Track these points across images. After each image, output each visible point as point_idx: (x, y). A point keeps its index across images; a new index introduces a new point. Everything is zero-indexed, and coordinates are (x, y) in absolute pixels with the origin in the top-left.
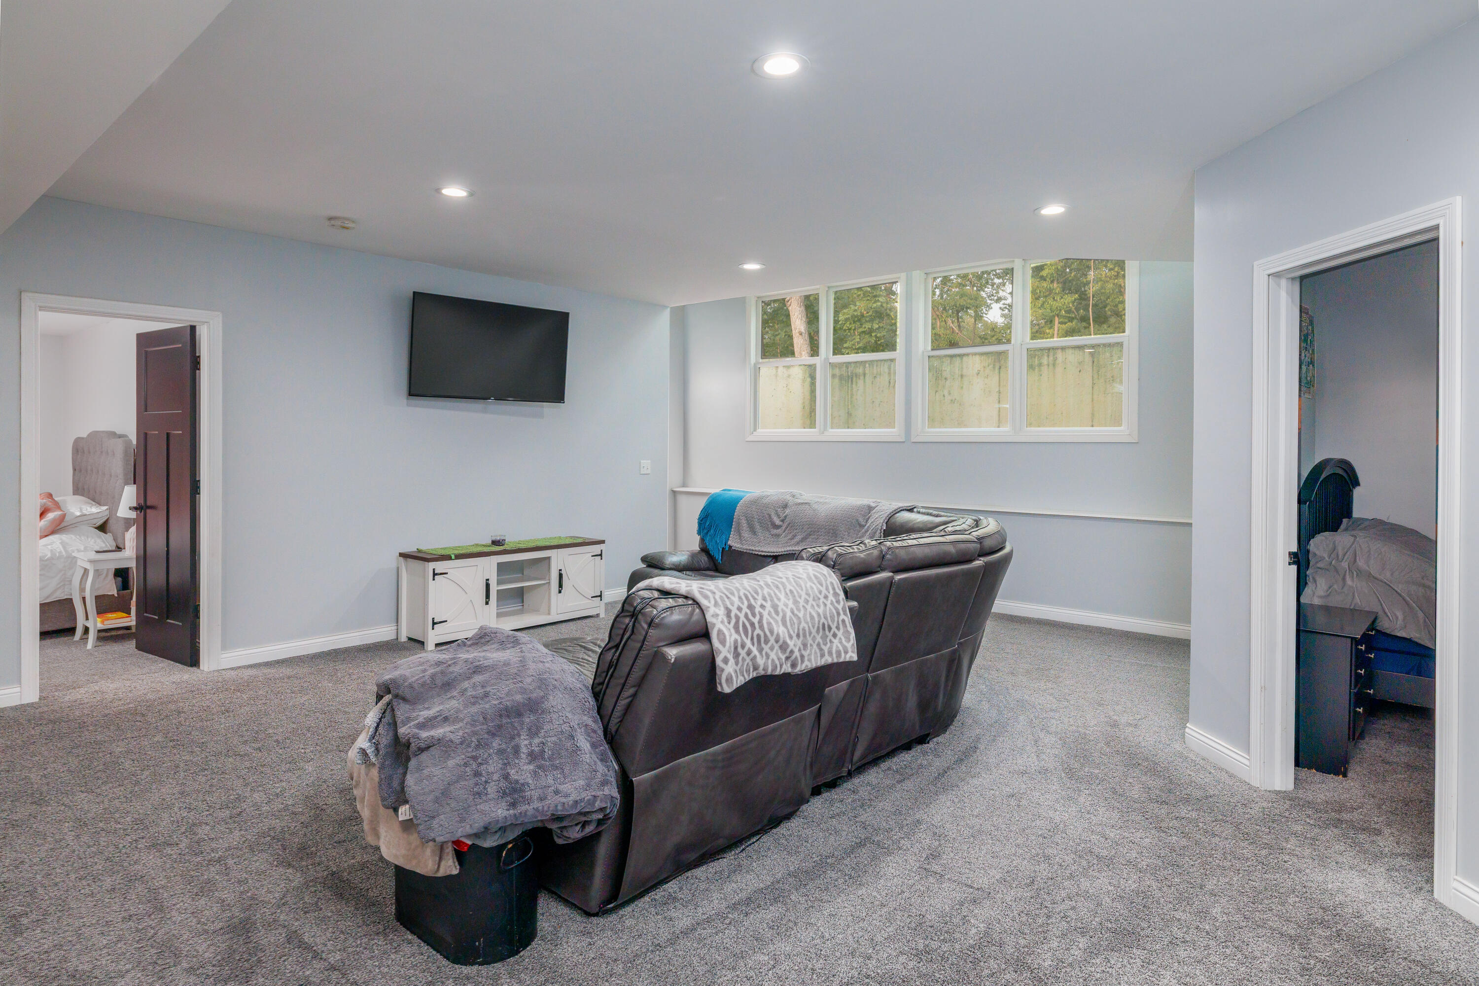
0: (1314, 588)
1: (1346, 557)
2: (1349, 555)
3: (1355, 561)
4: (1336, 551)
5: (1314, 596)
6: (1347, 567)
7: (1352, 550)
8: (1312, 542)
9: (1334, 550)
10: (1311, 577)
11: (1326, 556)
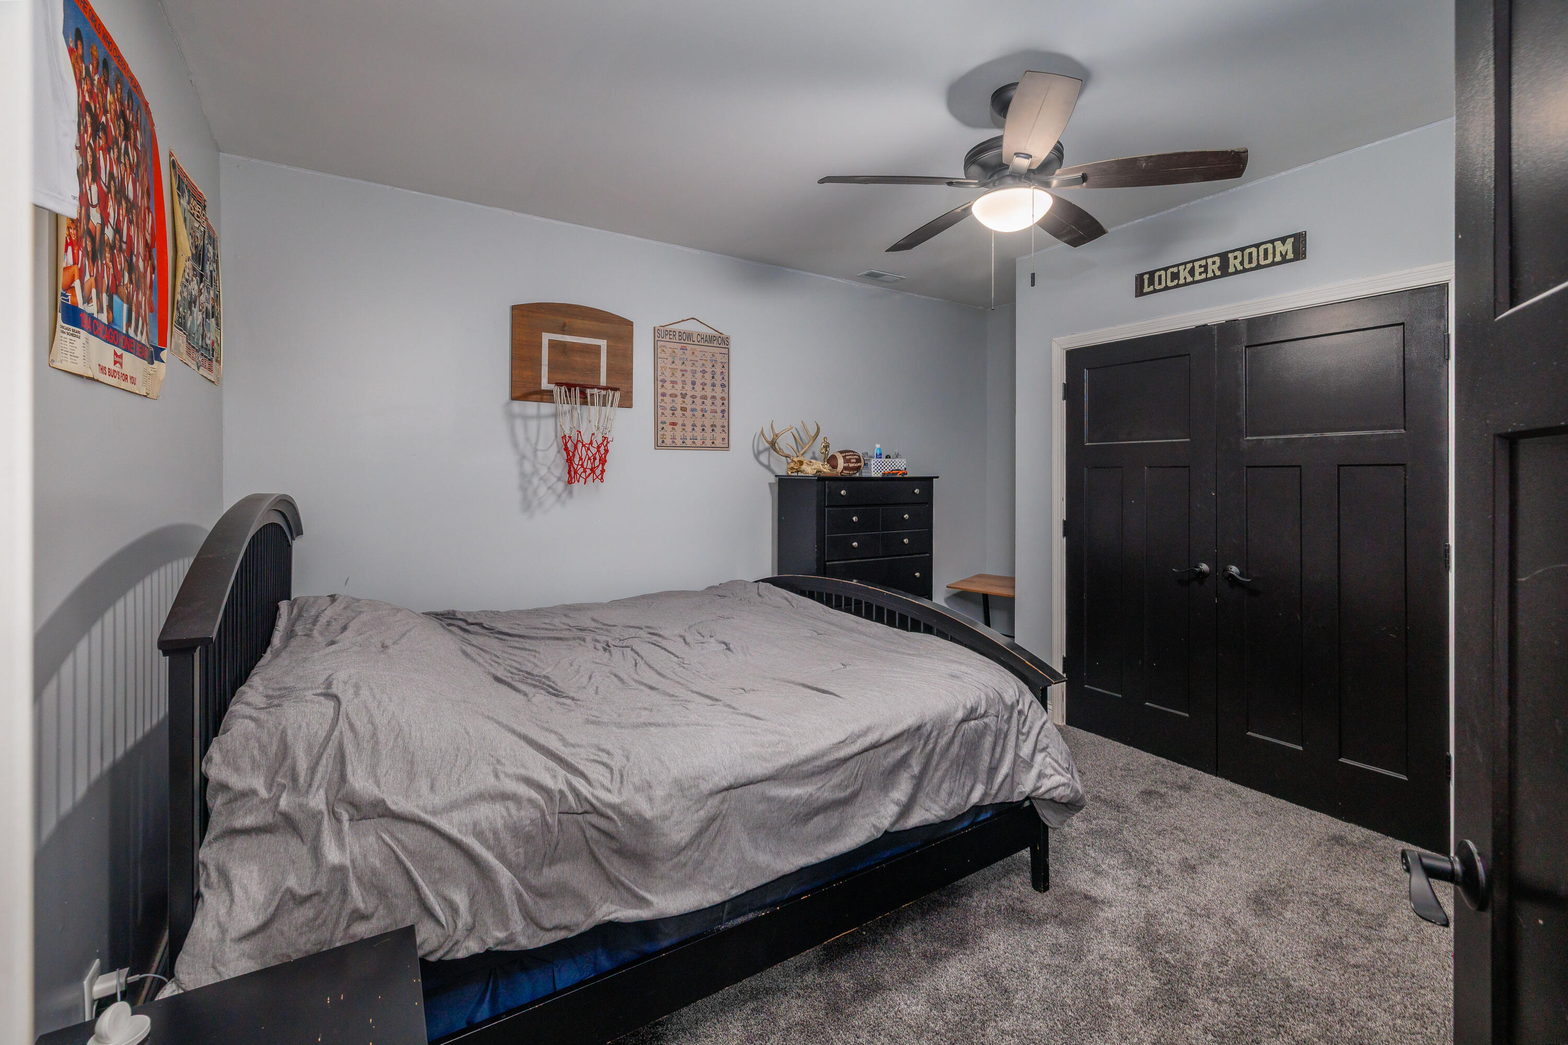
0: (223, 911)
1: (319, 776)
2: (326, 763)
3: (343, 778)
4: (289, 761)
5: (223, 940)
6: (323, 807)
7: (331, 750)
8: (214, 751)
9: (284, 758)
10: (212, 868)
11: (258, 783)
